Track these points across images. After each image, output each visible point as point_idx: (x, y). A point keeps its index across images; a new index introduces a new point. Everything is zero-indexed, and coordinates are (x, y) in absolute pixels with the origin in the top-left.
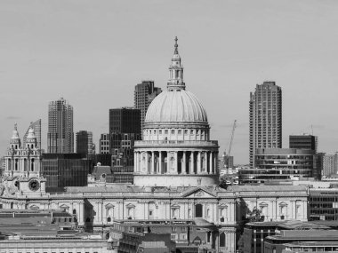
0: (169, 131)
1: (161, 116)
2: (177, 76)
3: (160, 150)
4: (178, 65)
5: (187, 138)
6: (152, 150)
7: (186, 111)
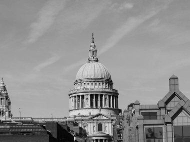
0: (86, 83)
1: (82, 76)
2: (93, 55)
3: (80, 94)
4: (94, 49)
5: (97, 87)
6: (76, 95)
7: (96, 72)
